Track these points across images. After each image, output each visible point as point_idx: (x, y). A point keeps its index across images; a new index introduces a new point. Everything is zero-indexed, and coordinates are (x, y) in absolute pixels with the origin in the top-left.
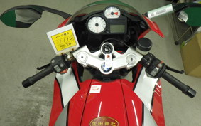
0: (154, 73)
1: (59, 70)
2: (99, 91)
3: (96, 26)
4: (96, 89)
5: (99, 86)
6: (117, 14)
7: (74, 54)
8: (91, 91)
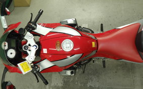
0: (35, 27)
1: (38, 69)
2: (46, 49)
3: (12, 54)
4: (45, 51)
5: (44, 49)
6: (5, 44)
7: (30, 63)
8: (46, 52)
